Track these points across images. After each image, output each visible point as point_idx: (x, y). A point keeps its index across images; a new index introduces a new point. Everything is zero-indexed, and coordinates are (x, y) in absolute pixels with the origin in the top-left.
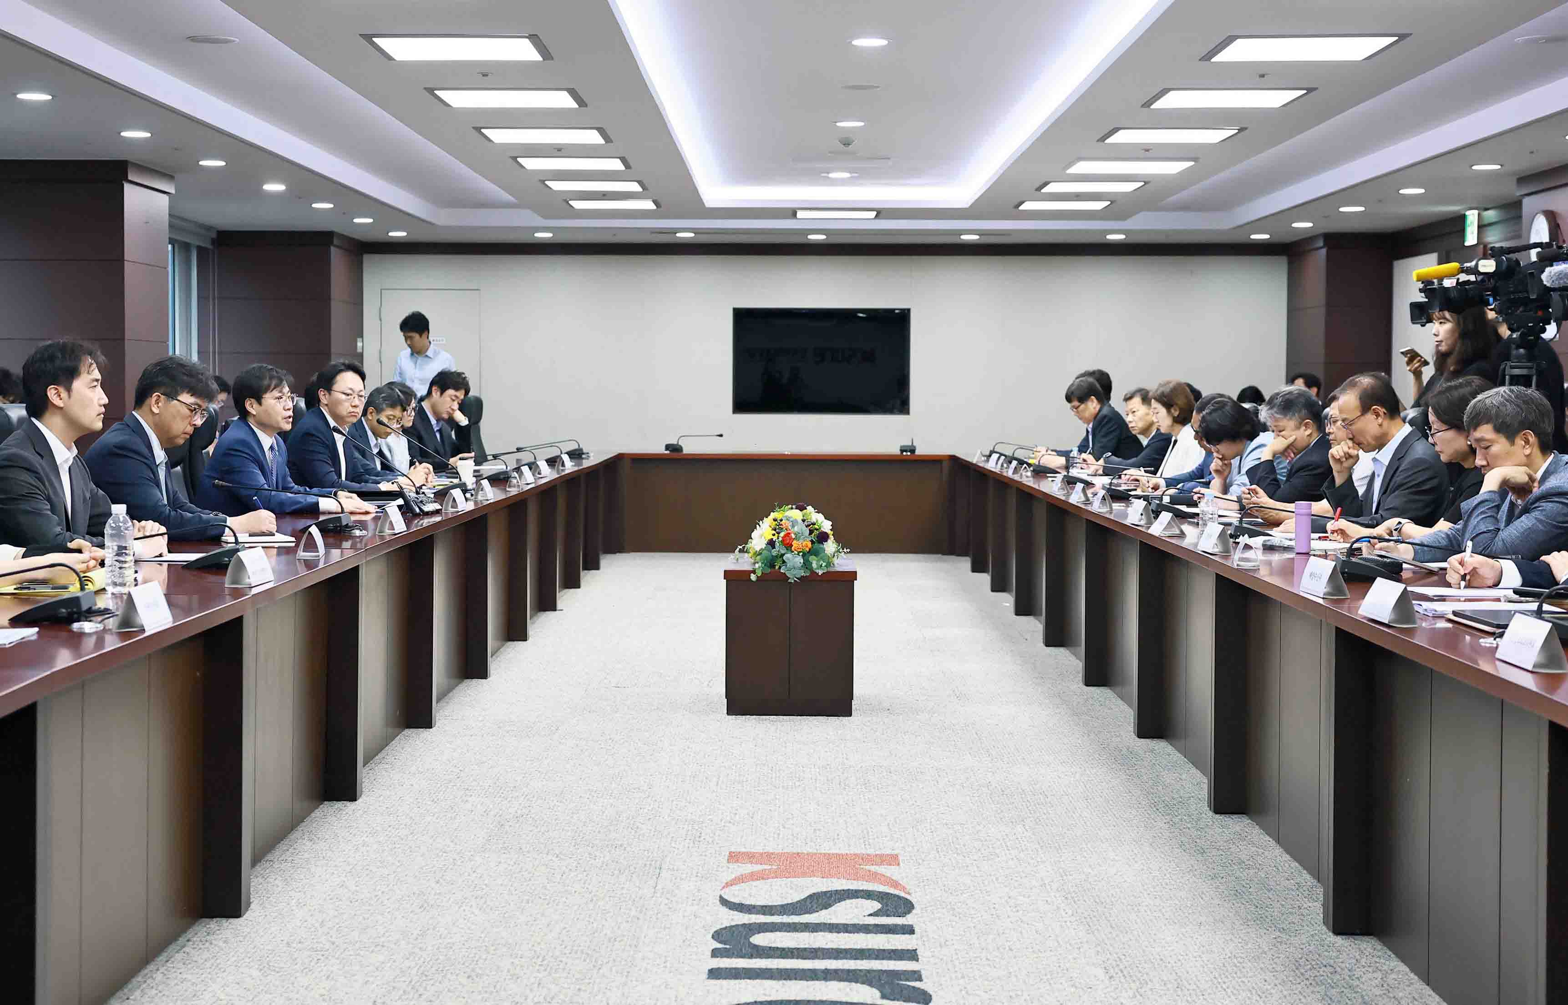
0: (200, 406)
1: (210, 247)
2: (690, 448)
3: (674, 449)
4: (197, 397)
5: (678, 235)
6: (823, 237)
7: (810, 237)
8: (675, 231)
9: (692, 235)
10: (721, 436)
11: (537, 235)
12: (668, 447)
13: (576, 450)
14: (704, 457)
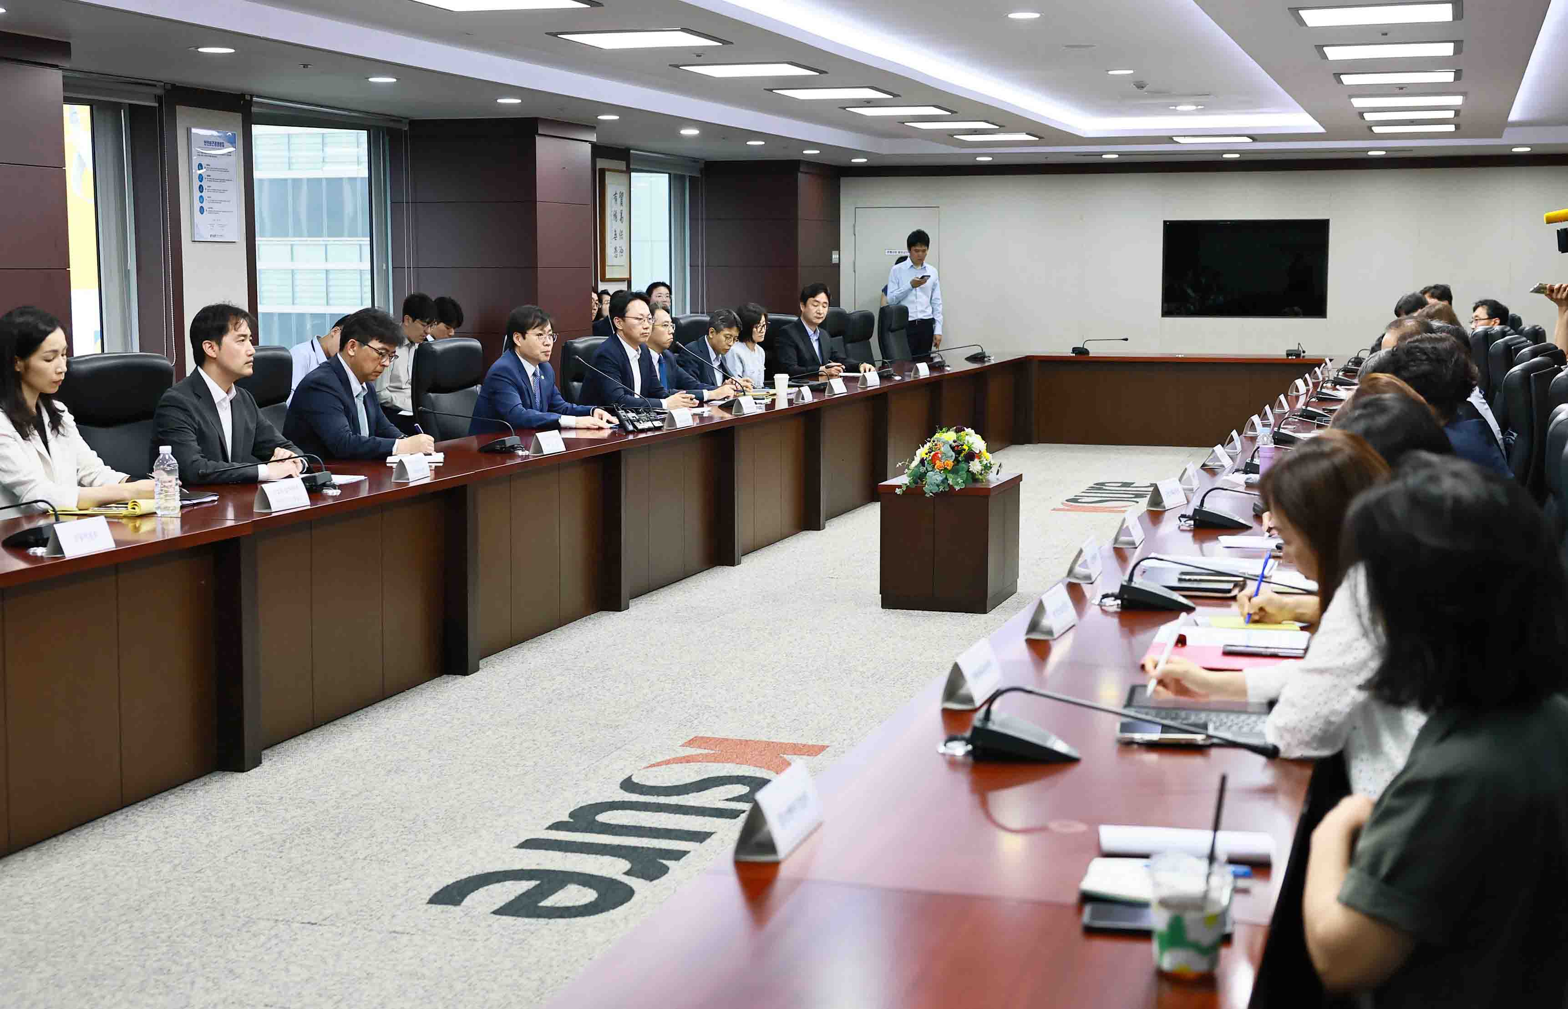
0: (387, 351)
1: (699, 176)
2: (1096, 350)
3: (1080, 352)
4: (384, 343)
5: (1104, 156)
6: (1237, 156)
7: (1225, 156)
8: (1101, 154)
9: (1117, 156)
10: (1126, 340)
11: (978, 159)
12: (1075, 350)
13: (978, 354)
14: (1108, 359)
